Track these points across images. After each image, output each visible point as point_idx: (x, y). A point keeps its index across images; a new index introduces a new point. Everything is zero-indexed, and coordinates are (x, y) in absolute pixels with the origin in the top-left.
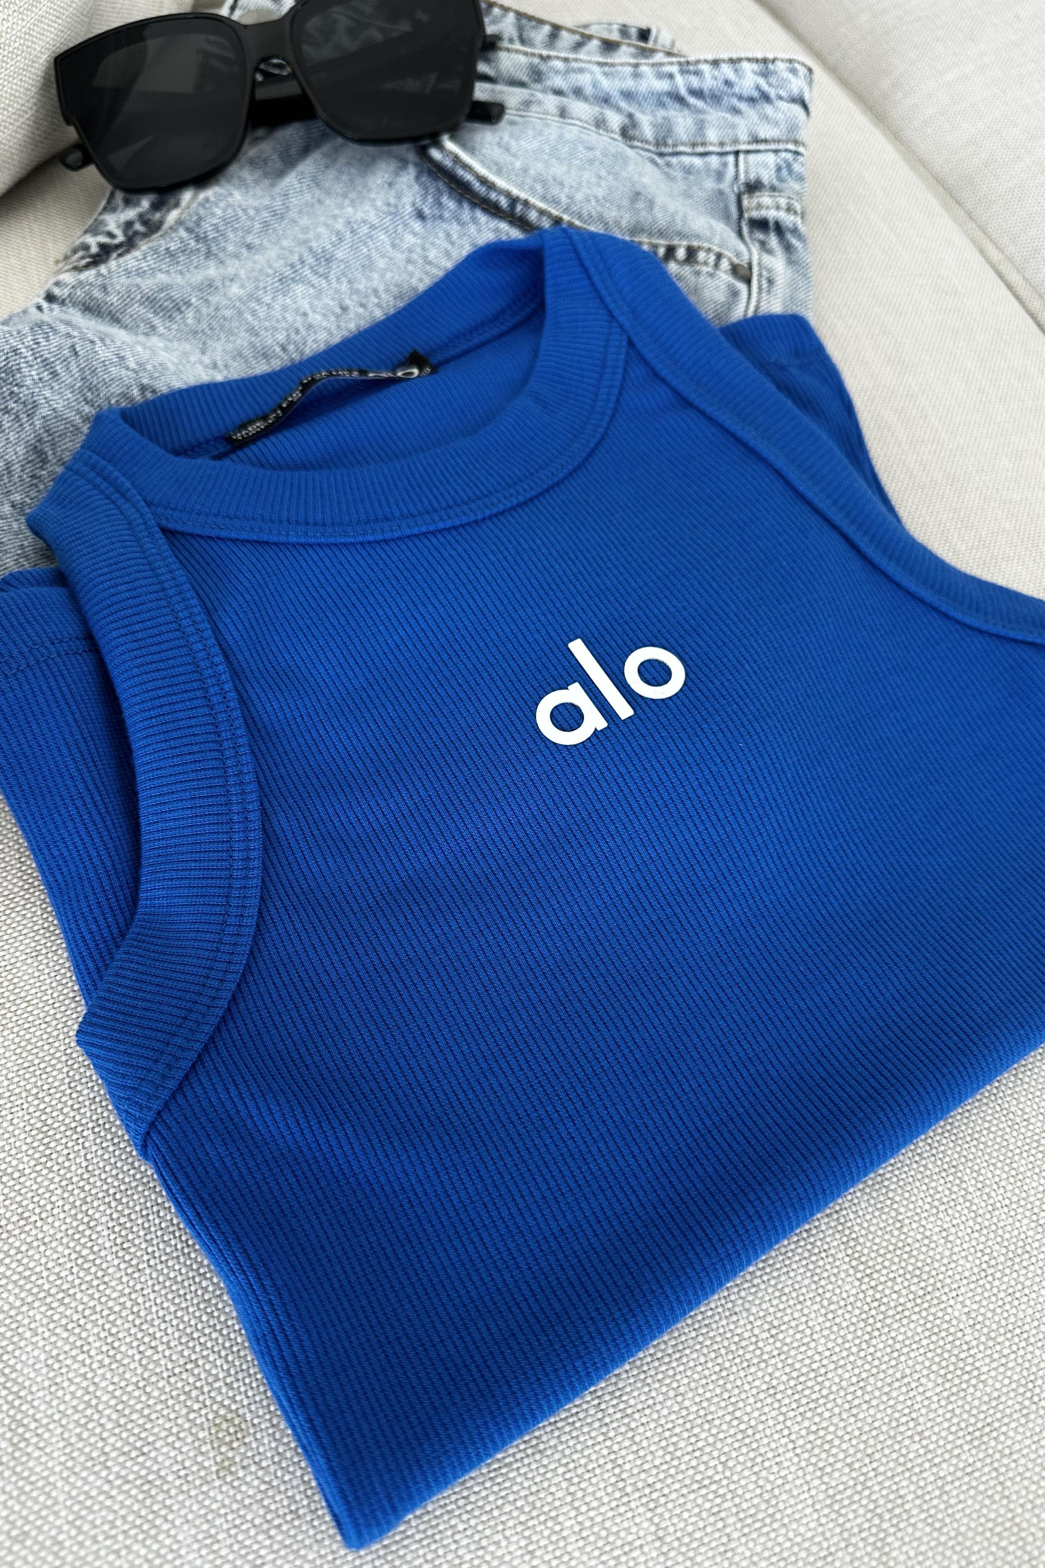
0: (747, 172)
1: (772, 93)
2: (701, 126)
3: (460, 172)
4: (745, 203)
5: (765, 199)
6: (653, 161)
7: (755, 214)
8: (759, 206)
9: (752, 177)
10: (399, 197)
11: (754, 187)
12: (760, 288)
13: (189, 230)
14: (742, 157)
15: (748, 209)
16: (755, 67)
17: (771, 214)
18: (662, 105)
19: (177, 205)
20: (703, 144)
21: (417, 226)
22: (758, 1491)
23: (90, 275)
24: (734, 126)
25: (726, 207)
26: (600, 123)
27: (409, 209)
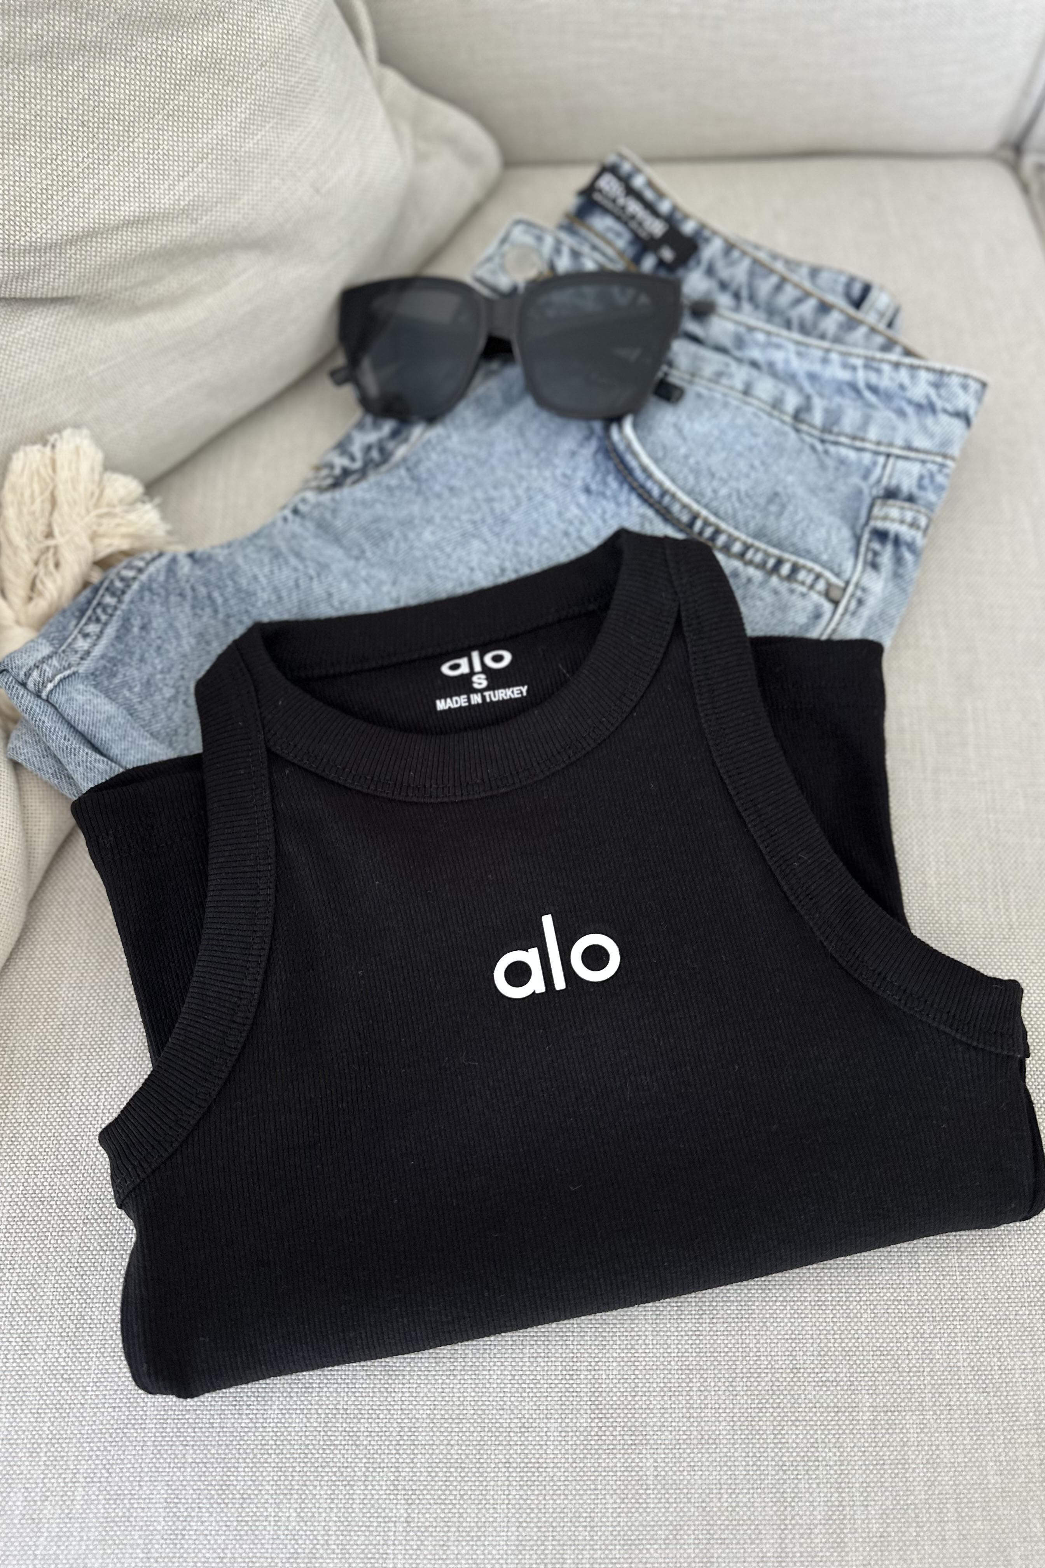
0: (891, 477)
1: (939, 404)
2: (866, 421)
3: (629, 458)
4: (876, 511)
5: (894, 510)
6: (813, 448)
7: (880, 525)
8: (885, 518)
9: (894, 482)
10: (575, 470)
11: (891, 494)
12: (846, 610)
13: (408, 469)
14: (891, 460)
15: (877, 518)
16: (931, 377)
17: (893, 527)
18: (839, 391)
19: (406, 440)
20: (863, 440)
21: (583, 499)
22: (476, 1520)
23: (326, 497)
24: (894, 429)
25: (858, 510)
26: (777, 404)
27: (578, 483)
